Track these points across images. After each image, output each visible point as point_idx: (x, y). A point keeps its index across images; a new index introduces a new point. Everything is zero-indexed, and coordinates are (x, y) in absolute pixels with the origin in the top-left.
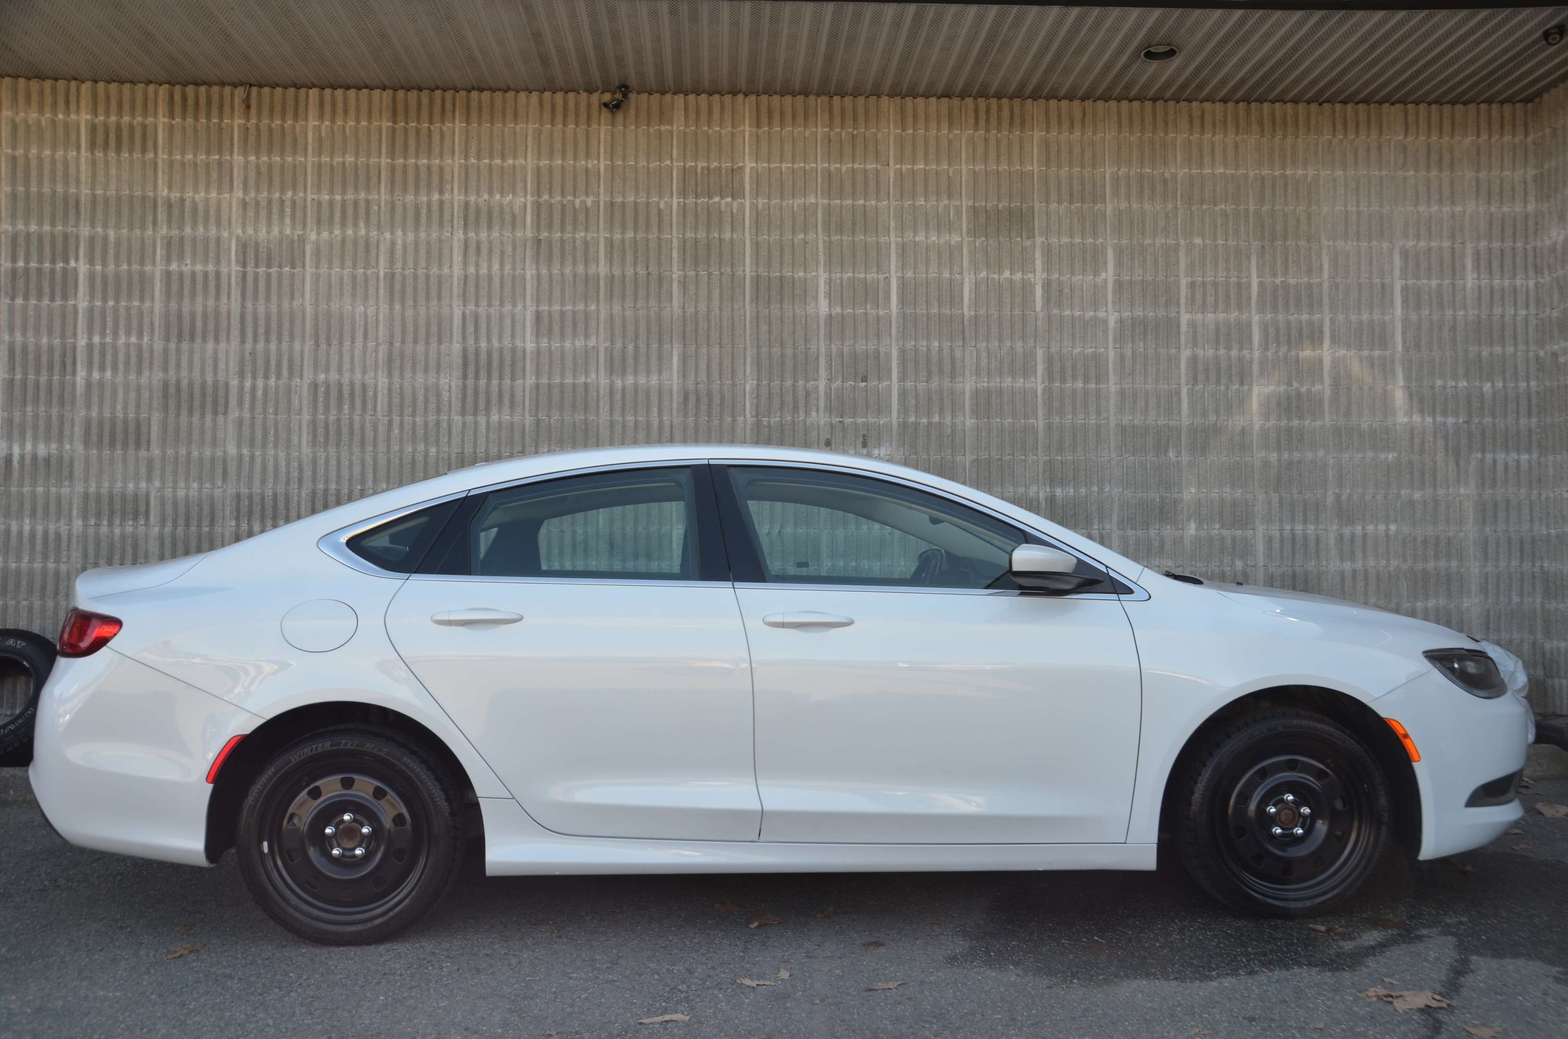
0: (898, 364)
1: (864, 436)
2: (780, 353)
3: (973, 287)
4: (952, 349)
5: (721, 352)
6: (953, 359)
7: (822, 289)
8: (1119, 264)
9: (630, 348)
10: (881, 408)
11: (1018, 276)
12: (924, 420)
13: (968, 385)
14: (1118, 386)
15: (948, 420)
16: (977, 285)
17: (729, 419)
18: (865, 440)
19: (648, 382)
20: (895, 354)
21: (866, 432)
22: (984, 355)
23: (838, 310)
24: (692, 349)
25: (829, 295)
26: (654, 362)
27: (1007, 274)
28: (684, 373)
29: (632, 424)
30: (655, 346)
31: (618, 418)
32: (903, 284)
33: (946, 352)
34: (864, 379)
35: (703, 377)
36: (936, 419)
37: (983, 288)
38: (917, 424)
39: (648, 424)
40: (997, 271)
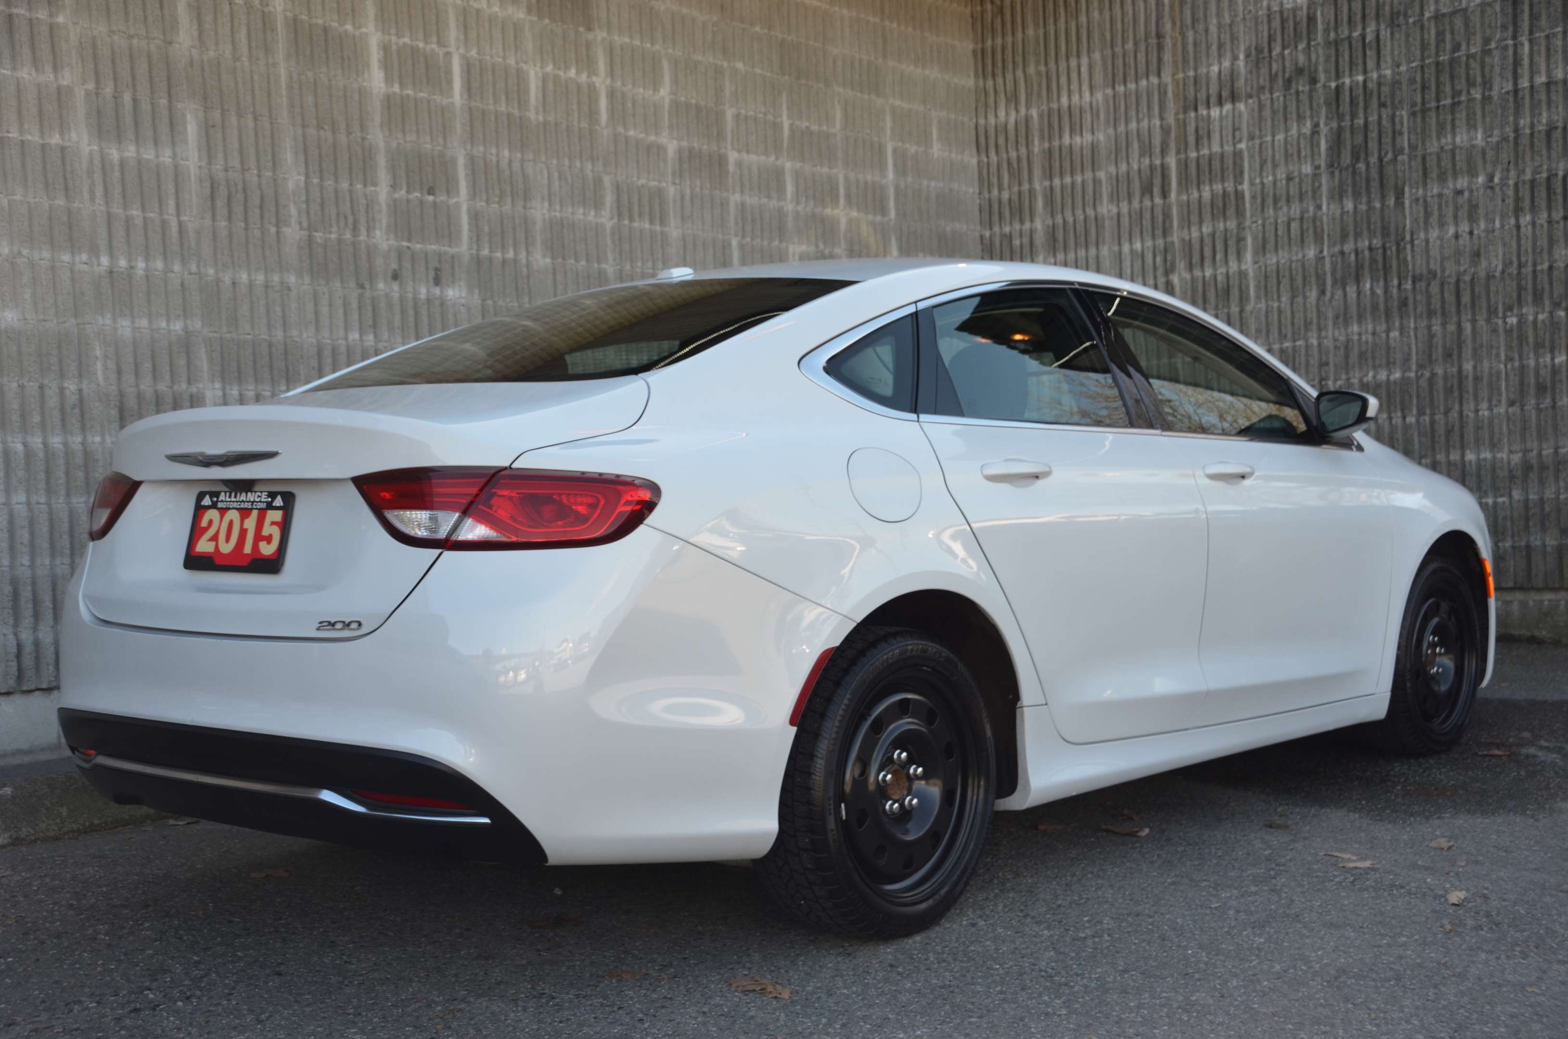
0: (467, 175)
1: (437, 270)
2: (331, 140)
3: (540, 84)
4: (523, 161)
5: (256, 125)
6: (525, 176)
7: (375, 55)
8: (675, 81)
9: (127, 98)
10: (450, 234)
11: (583, 77)
12: (498, 255)
13: (539, 212)
14: (680, 231)
15: (523, 256)
16: (544, 80)
17: (273, 230)
18: (436, 274)
19: (157, 156)
20: (461, 161)
21: (437, 265)
22: (556, 175)
23: (396, 88)
24: (217, 115)
25: (386, 65)
26: (164, 129)
27: (572, 73)
28: (208, 149)
29: (139, 222)
30: (164, 102)
31: (117, 210)
32: (468, 67)
33: (516, 166)
34: (431, 191)
35: (235, 162)
36: (511, 254)
37: (551, 86)
38: (490, 259)
39: (164, 224)
40: (563, 67)
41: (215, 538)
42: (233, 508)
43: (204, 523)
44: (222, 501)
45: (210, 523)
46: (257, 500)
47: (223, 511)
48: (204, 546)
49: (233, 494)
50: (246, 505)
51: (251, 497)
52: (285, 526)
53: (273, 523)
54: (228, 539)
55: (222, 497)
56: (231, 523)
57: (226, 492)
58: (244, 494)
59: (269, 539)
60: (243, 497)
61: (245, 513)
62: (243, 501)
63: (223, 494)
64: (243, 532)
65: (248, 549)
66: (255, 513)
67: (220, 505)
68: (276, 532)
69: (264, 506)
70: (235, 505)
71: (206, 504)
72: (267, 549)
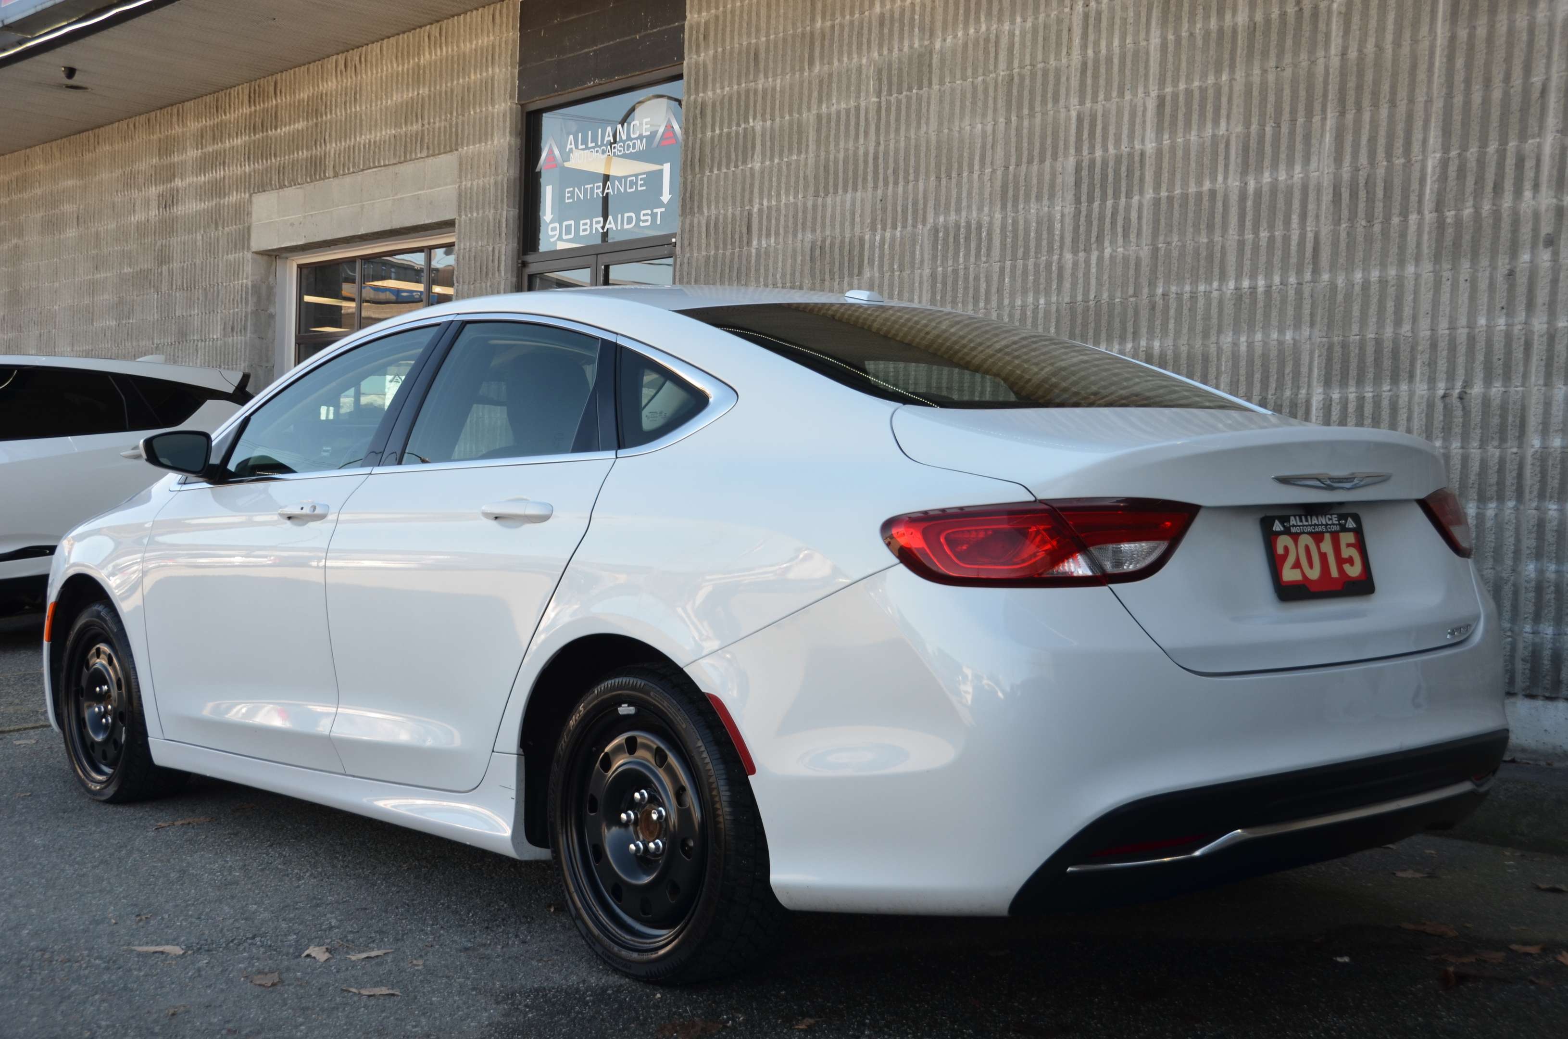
19: (1290, 177)
24: (1352, 115)
26: (1299, 148)
28: (1338, 155)
30: (1301, 121)
41: (1297, 565)
42: (1304, 533)
43: (1280, 551)
44: (1294, 526)
45: (1286, 549)
46: (1330, 522)
47: (1295, 537)
48: (1289, 575)
49: (1303, 518)
50: (1320, 529)
51: (1323, 520)
52: (1361, 546)
53: (1349, 545)
54: (1311, 565)
55: (1293, 521)
56: (1307, 549)
57: (1295, 516)
58: (1314, 518)
59: (1350, 561)
60: (1315, 521)
61: (1318, 537)
62: (1315, 525)
63: (1292, 518)
64: (1323, 557)
65: (1335, 573)
66: (1327, 536)
67: (1293, 530)
68: (1354, 553)
69: (1337, 528)
70: (1309, 529)
71: (1278, 529)
72: (1354, 571)
